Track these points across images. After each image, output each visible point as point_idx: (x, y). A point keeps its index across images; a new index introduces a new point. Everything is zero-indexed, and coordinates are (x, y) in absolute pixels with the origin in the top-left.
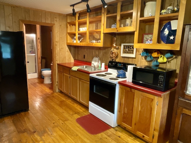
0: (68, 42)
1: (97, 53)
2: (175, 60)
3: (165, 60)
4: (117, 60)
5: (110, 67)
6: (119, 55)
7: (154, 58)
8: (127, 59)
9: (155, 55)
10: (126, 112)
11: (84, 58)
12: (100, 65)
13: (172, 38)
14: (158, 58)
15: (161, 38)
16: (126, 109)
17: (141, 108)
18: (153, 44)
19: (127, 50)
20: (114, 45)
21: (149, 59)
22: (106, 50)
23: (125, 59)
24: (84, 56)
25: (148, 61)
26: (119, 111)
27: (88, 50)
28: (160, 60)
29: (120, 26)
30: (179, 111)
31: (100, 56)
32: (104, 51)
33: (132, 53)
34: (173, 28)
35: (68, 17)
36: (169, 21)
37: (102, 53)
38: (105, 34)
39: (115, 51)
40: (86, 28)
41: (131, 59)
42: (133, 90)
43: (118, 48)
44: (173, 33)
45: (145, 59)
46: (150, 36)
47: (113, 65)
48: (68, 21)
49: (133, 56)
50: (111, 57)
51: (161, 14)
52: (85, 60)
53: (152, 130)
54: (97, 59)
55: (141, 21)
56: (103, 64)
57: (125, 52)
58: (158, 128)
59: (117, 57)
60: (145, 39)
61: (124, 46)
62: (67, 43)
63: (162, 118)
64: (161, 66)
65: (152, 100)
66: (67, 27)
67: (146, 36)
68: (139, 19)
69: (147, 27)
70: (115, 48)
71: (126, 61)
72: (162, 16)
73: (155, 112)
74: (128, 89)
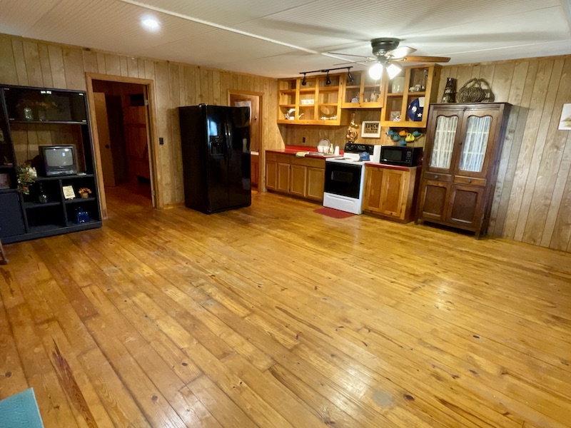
0: (280, 119)
1: (326, 134)
2: (423, 138)
3: (413, 139)
4: (356, 142)
5: (347, 151)
6: (359, 136)
7: (401, 137)
8: (369, 140)
9: (402, 133)
10: (373, 194)
11: (304, 141)
12: (332, 149)
13: (419, 115)
14: (406, 136)
15: (409, 116)
16: (373, 191)
17: (390, 186)
18: (401, 121)
19: (370, 128)
20: (353, 123)
21: (396, 138)
22: (341, 129)
23: (367, 140)
24: (304, 139)
25: (395, 141)
26: (365, 195)
27: (312, 130)
28: (408, 139)
29: (364, 101)
30: (424, 184)
31: (331, 138)
32: (337, 131)
33: (376, 132)
34: (420, 106)
35: (281, 82)
36: (416, 98)
37: (333, 134)
38: (343, 110)
39: (353, 130)
40: (313, 100)
41: (374, 140)
42: (381, 169)
43: (358, 127)
44: (420, 110)
45: (392, 139)
46: (398, 112)
47: (352, 148)
48: (281, 89)
49: (377, 135)
50: (347, 138)
51: (409, 91)
52: (305, 144)
53: (399, 206)
54: (326, 142)
55: (389, 97)
56: (337, 148)
57: (366, 132)
58: (405, 201)
59: (356, 138)
60: (392, 116)
61: (366, 124)
62: (278, 120)
63: (409, 192)
64: (409, 145)
65: (401, 175)
66: (278, 98)
67: (393, 114)
68: (387, 95)
69: (394, 102)
70: (354, 127)
71: (368, 142)
72: (410, 94)
73: (403, 187)
74: (376, 169)
